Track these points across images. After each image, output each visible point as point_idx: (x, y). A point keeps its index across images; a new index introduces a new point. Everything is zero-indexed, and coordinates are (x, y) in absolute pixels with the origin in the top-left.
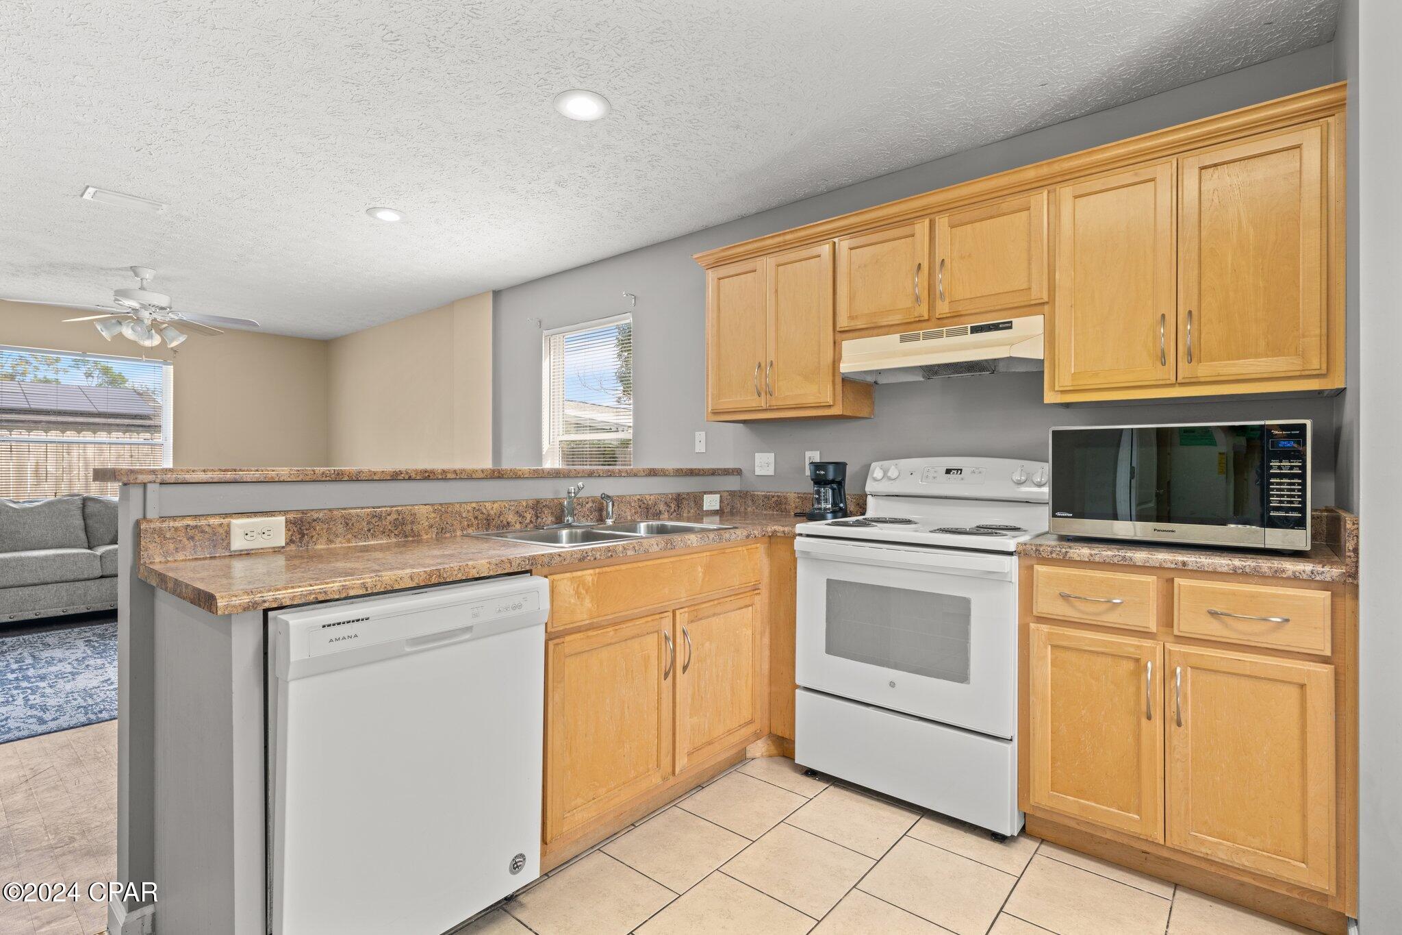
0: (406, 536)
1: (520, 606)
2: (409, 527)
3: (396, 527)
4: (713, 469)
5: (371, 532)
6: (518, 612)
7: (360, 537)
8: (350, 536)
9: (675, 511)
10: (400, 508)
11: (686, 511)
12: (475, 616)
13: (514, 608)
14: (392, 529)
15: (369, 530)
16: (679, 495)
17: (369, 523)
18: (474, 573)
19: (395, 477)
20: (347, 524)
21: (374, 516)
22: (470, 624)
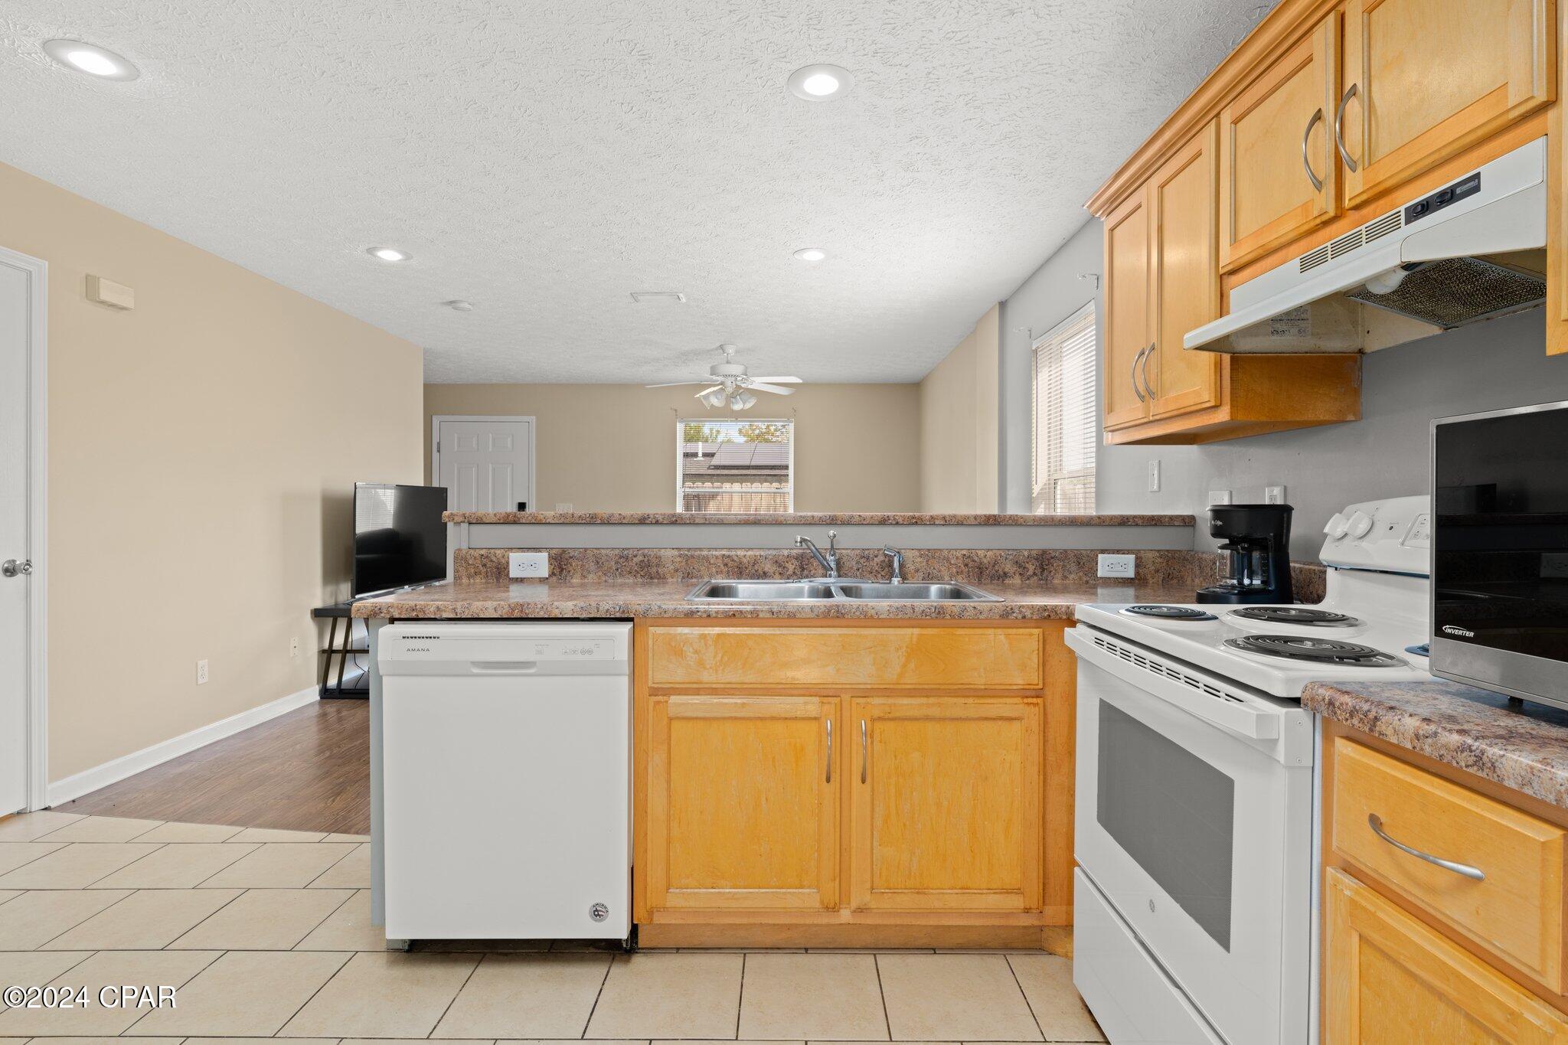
0: (652, 578)
1: (590, 652)
2: (654, 570)
3: (642, 568)
4: (1122, 517)
5: (619, 571)
6: (587, 657)
7: (609, 574)
8: (600, 573)
9: (1035, 574)
10: (646, 551)
11: (1059, 576)
12: (540, 652)
13: (583, 652)
14: (638, 570)
15: (617, 570)
16: (1044, 552)
17: (617, 563)
18: (556, 613)
19: (643, 521)
20: (598, 563)
21: (621, 557)
22: (531, 659)
